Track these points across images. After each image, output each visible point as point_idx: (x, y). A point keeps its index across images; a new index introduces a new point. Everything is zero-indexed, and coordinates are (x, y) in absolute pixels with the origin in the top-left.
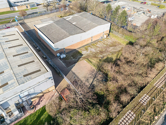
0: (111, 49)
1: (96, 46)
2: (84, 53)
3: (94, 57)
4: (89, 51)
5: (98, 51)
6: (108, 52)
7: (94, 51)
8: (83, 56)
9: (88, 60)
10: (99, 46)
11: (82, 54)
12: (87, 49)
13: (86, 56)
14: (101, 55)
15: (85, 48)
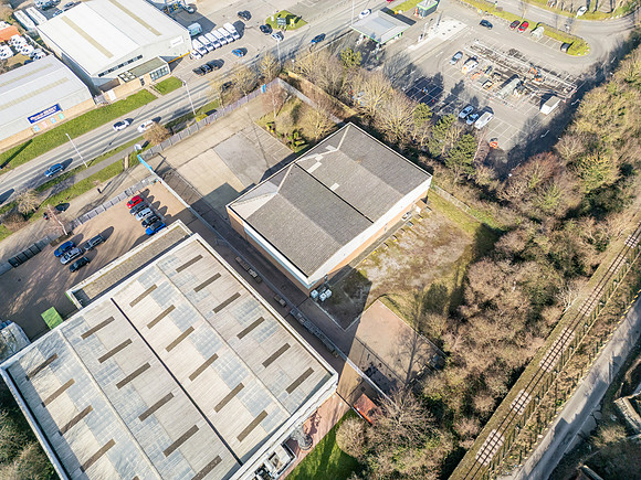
0: (438, 256)
1: (398, 248)
2: (373, 274)
3: (400, 288)
4: (385, 268)
5: (408, 267)
6: (432, 265)
7: (398, 267)
8: (372, 288)
9: (387, 301)
10: (407, 247)
11: (370, 279)
12: (377, 262)
13: (381, 286)
14: (417, 277)
15: (374, 258)
